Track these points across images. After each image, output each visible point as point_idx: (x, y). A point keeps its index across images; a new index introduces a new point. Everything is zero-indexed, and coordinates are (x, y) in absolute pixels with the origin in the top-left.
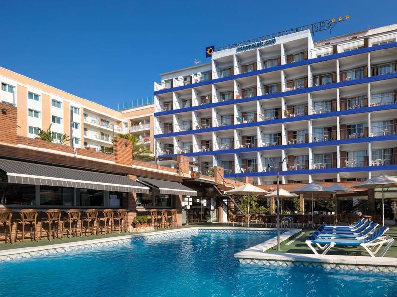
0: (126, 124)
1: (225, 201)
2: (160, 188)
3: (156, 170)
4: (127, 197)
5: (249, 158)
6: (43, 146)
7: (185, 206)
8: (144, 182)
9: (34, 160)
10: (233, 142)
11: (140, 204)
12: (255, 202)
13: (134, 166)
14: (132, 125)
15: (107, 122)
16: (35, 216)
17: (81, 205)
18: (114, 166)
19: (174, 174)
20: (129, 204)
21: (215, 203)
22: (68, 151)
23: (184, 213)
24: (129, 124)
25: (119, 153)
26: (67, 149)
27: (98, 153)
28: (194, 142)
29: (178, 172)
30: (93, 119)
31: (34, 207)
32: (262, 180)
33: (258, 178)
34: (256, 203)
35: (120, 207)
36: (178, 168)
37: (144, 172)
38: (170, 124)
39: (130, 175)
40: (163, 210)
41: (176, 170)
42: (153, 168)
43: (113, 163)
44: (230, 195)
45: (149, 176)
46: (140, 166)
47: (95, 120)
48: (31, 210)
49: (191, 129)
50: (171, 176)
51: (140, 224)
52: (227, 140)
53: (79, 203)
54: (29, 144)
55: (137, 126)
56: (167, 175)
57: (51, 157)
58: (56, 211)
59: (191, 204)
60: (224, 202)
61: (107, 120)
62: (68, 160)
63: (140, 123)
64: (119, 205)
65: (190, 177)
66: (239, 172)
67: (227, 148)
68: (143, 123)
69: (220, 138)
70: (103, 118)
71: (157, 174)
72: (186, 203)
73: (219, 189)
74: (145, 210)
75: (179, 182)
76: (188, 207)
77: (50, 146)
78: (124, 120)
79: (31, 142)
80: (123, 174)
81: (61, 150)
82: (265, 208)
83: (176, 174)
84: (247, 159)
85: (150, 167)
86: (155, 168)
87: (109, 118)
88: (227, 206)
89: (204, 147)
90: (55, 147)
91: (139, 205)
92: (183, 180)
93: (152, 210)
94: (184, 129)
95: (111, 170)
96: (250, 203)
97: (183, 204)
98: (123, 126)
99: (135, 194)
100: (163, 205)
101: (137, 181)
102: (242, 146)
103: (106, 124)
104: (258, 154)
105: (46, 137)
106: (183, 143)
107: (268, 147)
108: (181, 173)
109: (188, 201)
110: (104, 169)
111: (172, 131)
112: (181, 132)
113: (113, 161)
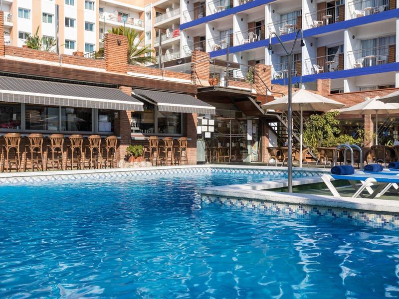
0: (149, 14)
1: (274, 125)
2: (159, 104)
3: (160, 78)
4: (119, 118)
5: (330, 44)
6: (29, 56)
7: (204, 133)
8: (141, 95)
9: (18, 73)
10: (300, 18)
11: (138, 129)
12: (332, 126)
13: (130, 74)
14: (157, 14)
15: (126, 15)
16: (17, 141)
17: (67, 130)
18: (103, 75)
19: (187, 81)
20: (121, 129)
21: (255, 128)
22: (53, 60)
23: (201, 144)
24: (154, 12)
25: (111, 56)
26: (52, 57)
27: (86, 59)
28: (237, 27)
29: (192, 78)
30: (109, 14)
31: (20, 131)
32: (353, 84)
33: (346, 82)
34: (335, 129)
35: (112, 133)
36: (192, 73)
37: (142, 81)
38: (202, 4)
39: (122, 87)
40: (167, 139)
41: (189, 75)
42: (155, 74)
43: (103, 71)
44: (279, 114)
45: (148, 86)
46: (138, 72)
47: (112, 14)
48: (14, 134)
49: (231, 5)
50: (180, 85)
51: (133, 157)
52: (290, 16)
53: (65, 128)
54: (15, 54)
55: (163, 15)
56: (173, 84)
57: (34, 68)
58: (38, 135)
59: (212, 129)
60: (271, 127)
61: (126, 12)
62: (51, 70)
63: (168, 10)
64: (110, 131)
65: (208, 85)
66: (311, 73)
67: (290, 31)
68: (171, 9)
69: (278, 13)
70: (121, 11)
71: (159, 83)
72: (205, 129)
73: (259, 103)
74: (143, 138)
75: (193, 95)
76: (208, 135)
77: (35, 54)
78: (146, 9)
79: (17, 51)
80: (114, 86)
81: (46, 59)
82: (351, 138)
83: (190, 81)
84: (325, 47)
85: (152, 74)
86: (159, 75)
87: (129, 9)
88: (277, 135)
89: (251, 34)
90: (40, 55)
91: (136, 131)
92: (199, 90)
93: (152, 138)
94: (221, 8)
95: (99, 80)
96: (323, 129)
97: (199, 130)
98: (146, 17)
99: (129, 115)
100: (169, 131)
101: (133, 95)
102: (316, 22)
103: (125, 18)
104: (347, 33)
105: (33, 43)
106: (221, 32)
107: (367, 17)
108: (197, 79)
109: (208, 125)
110: (91, 81)
111: (204, 14)
112: (217, 13)
113: (104, 68)
